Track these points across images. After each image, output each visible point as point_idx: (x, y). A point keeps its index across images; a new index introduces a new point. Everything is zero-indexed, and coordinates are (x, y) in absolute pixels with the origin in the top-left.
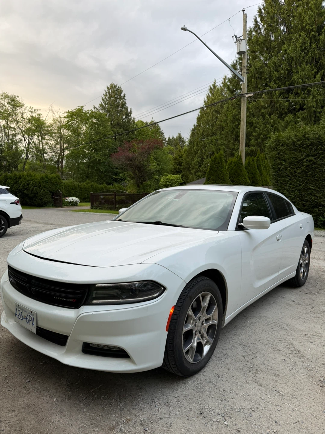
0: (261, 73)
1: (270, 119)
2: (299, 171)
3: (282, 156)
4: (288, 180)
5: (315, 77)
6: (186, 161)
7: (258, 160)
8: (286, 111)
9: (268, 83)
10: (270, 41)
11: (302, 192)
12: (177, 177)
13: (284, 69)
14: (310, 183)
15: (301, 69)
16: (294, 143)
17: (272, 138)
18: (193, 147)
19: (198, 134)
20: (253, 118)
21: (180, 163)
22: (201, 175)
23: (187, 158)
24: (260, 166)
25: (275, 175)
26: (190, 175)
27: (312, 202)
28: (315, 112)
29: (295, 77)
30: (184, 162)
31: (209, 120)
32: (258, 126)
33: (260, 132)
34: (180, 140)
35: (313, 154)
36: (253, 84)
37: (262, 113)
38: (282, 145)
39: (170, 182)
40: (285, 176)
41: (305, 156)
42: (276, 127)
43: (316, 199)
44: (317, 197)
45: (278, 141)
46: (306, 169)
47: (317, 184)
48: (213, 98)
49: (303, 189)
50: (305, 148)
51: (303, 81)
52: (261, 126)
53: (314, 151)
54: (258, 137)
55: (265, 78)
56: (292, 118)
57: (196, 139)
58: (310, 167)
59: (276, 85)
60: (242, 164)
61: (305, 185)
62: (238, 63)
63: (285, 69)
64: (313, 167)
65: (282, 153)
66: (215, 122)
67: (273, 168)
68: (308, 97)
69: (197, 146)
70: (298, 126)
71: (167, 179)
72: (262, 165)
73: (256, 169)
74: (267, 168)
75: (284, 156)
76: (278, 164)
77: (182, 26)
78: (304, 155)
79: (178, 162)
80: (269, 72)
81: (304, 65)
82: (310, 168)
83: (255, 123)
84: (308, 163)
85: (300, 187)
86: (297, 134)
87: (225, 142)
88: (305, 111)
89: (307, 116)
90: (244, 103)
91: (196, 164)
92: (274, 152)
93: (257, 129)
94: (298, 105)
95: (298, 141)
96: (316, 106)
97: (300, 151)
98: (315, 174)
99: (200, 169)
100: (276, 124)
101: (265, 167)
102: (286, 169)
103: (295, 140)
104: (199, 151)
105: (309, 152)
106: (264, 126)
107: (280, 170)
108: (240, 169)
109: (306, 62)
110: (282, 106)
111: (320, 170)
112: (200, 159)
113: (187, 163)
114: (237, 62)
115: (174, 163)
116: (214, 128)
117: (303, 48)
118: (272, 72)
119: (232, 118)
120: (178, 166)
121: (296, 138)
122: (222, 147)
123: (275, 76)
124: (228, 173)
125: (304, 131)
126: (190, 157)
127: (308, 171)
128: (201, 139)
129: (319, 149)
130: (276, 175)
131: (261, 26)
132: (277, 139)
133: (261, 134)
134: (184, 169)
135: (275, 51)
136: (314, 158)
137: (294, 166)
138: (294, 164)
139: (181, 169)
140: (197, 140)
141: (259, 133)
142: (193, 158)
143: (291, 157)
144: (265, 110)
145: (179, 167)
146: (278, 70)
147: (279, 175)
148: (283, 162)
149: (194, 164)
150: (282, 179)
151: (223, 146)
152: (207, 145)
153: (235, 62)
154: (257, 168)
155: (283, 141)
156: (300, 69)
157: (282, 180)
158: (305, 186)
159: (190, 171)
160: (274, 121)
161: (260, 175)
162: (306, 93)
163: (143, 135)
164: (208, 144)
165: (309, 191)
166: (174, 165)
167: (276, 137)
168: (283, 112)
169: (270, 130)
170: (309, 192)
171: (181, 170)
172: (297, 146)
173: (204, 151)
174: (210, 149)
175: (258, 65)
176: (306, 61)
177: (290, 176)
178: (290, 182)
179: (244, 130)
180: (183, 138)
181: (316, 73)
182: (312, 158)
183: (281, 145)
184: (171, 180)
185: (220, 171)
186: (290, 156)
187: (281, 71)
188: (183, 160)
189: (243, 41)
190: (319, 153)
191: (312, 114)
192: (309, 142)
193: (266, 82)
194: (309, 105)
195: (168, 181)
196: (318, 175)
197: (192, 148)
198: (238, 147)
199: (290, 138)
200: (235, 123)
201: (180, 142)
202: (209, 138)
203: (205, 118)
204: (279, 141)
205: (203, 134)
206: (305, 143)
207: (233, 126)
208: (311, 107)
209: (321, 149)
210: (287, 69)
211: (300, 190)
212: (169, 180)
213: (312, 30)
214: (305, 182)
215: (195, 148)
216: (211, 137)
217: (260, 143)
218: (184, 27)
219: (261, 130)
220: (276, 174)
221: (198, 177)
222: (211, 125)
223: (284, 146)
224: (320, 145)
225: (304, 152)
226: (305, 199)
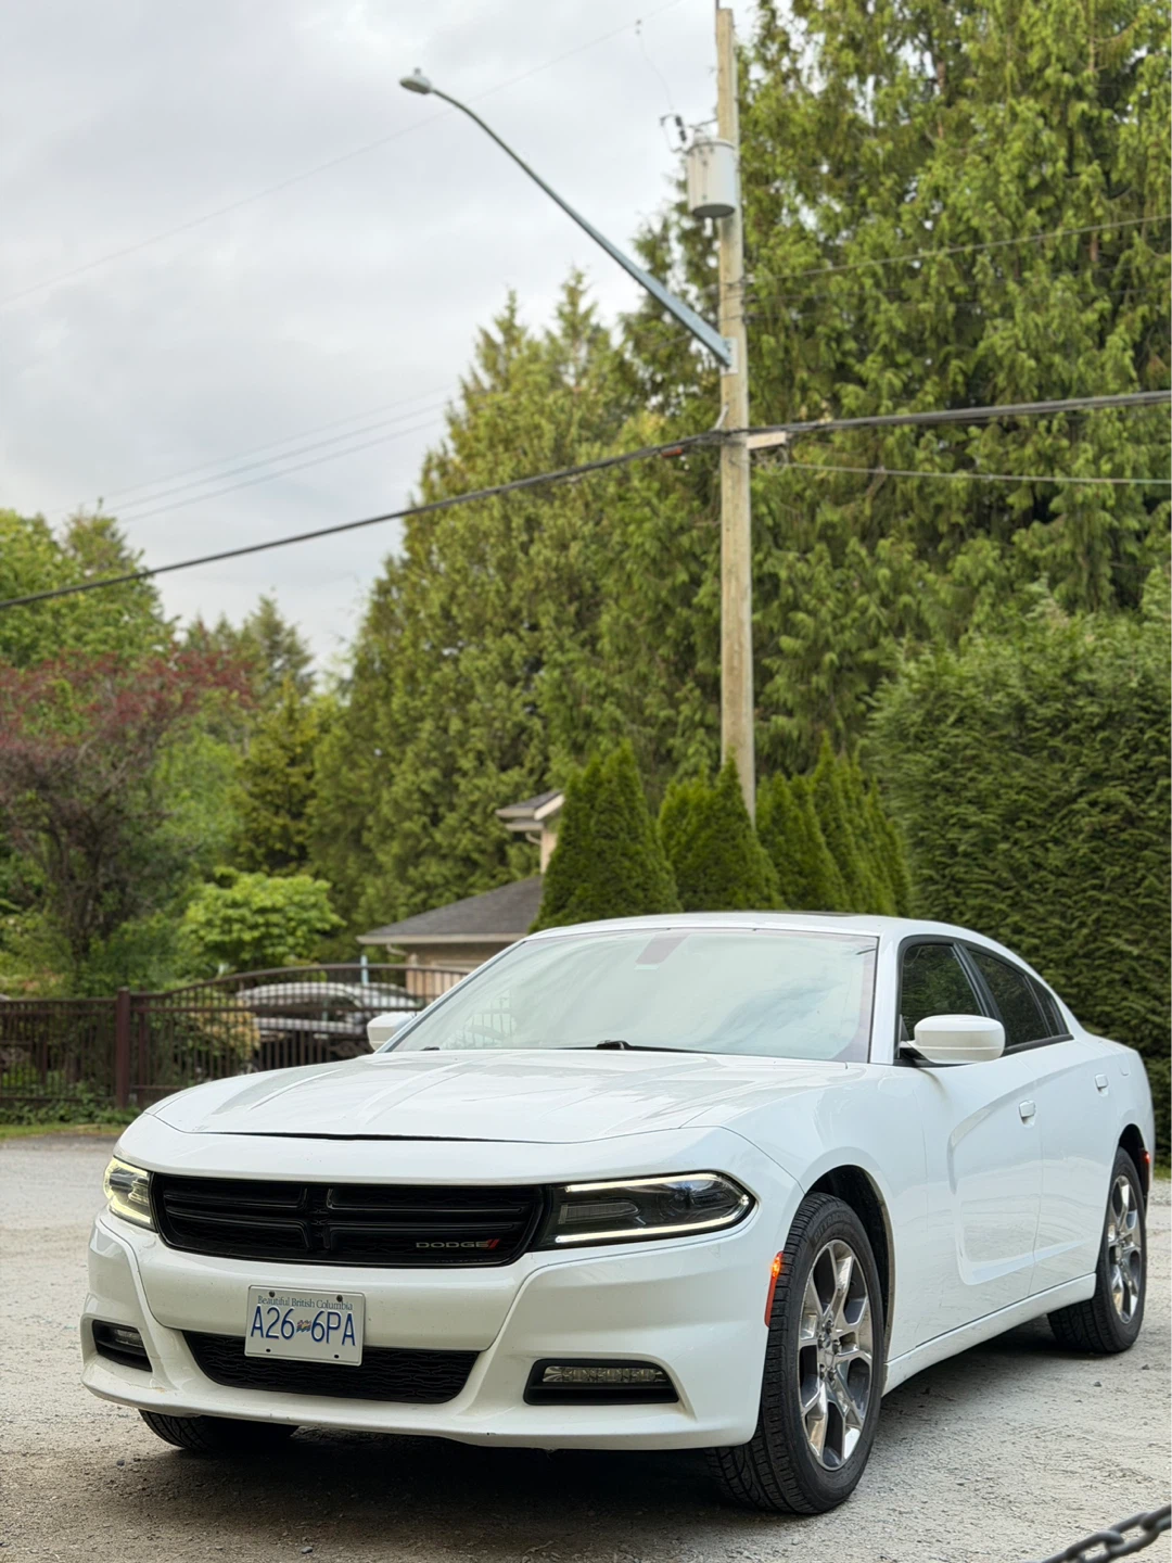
0: (809, 306)
1: (874, 565)
2: (1056, 857)
3: (962, 780)
4: (1003, 907)
5: (1101, 344)
6: (339, 785)
7: (824, 797)
8: (959, 518)
9: (851, 361)
10: (857, 129)
11: (1081, 972)
12: (297, 893)
13: (937, 290)
14: (1116, 925)
15: (1026, 299)
16: (1020, 712)
17: (904, 681)
18: (387, 698)
19: (411, 612)
20: (775, 552)
21: (290, 795)
22: (440, 880)
23: (344, 769)
24: (838, 827)
25: (930, 880)
26: (368, 879)
27: (1137, 1027)
28: (1114, 536)
29: (997, 338)
30: (324, 793)
31: (486, 535)
32: (806, 597)
33: (817, 632)
34: (274, 646)
35: (1118, 772)
36: (768, 362)
37: (830, 525)
38: (960, 721)
39: (254, 927)
40: (984, 886)
41: (1080, 783)
42: (906, 607)
43: (1154, 1012)
44: (1158, 998)
45: (935, 698)
46: (1094, 851)
47: (1150, 926)
48: (504, 398)
49: (1086, 956)
50: (1077, 740)
51: (1038, 359)
52: (822, 600)
53: (1126, 757)
54: (809, 663)
55: (834, 335)
56: (990, 564)
57: (403, 650)
58: (1109, 838)
59: (896, 375)
60: (742, 816)
61: (1093, 938)
62: (673, 233)
63: (943, 290)
64: (1125, 841)
65: (963, 761)
66: (525, 548)
67: (920, 843)
68: (1069, 448)
69: (412, 694)
70: (1033, 619)
71: (235, 905)
72: (850, 821)
73: (819, 847)
74: (878, 843)
75: (972, 780)
76: (946, 820)
77: (408, 74)
78: (1074, 778)
79: (279, 794)
80: (855, 301)
81: (1038, 277)
82: (1111, 845)
83: (790, 582)
84: (1094, 819)
85: (1071, 946)
86: (1034, 667)
87: (618, 683)
88: (1058, 525)
89: (1073, 555)
90: (737, 482)
91: (407, 805)
92: (919, 757)
93: (801, 616)
94: (1021, 491)
95: (1040, 703)
96: (1118, 500)
97: (1056, 755)
98: (1139, 875)
99: (432, 837)
100: (910, 591)
101: (864, 834)
102: (988, 846)
103: (1024, 696)
104: (428, 725)
105: (1100, 760)
106: (838, 601)
107: (956, 854)
108: (735, 847)
109: (1053, 260)
110: (932, 495)
111: (1162, 858)
112: (435, 773)
113: (343, 802)
114: (666, 227)
115: (251, 795)
116: (519, 581)
117: (1033, 181)
118: (870, 304)
119: (651, 547)
120: (280, 821)
121: (1029, 688)
122: (601, 708)
123: (891, 329)
124: (668, 864)
125: (1066, 653)
126: (363, 763)
127: (1103, 860)
128: (433, 647)
129: (1147, 745)
130: (936, 883)
131: (796, 42)
132: (932, 687)
133: (828, 646)
134: (326, 837)
135: (881, 190)
136: (1129, 793)
137: (1031, 832)
138: (1028, 822)
139: (299, 839)
140: (410, 652)
141: (812, 636)
142: (383, 768)
143: (1010, 786)
144: (840, 510)
145: (284, 828)
146: (902, 292)
147: (953, 878)
148: (972, 814)
149: (396, 804)
150: (972, 902)
151: (610, 707)
152: (479, 689)
153: (657, 228)
154: (822, 839)
155: (965, 700)
156: (1020, 299)
157: (973, 908)
158: (1095, 940)
159: (367, 850)
160: (897, 574)
161: (842, 881)
162: (1059, 430)
163: (36, 611)
164: (483, 678)
165: (1117, 966)
166: (255, 809)
167: (925, 679)
168: (943, 528)
169: (873, 624)
170: (1119, 972)
171: (302, 848)
172: (1036, 730)
173: (455, 725)
174: (494, 713)
175: (793, 261)
176: (1050, 254)
177: (1008, 889)
178: (1016, 918)
179: (741, 623)
180: (292, 633)
181: (1107, 322)
182: (1115, 792)
183: (952, 719)
184: (262, 911)
185: (623, 855)
186: (1006, 780)
187: (919, 302)
188: (319, 776)
189: (718, 149)
190: (1151, 769)
191: (1098, 546)
192: (1094, 709)
193: (838, 356)
194: (1079, 498)
195: (237, 921)
196: (1156, 882)
197: (378, 702)
198: (695, 713)
199: (996, 683)
200: (671, 573)
201: (271, 657)
202: (488, 642)
203: (460, 519)
204: (942, 695)
205: (447, 615)
206: (1074, 713)
207: (664, 594)
208: (1089, 507)
209: (1161, 749)
210: (951, 290)
211: (1068, 963)
212: (244, 912)
213: (1078, 93)
214: (1090, 921)
215: (396, 703)
216: (501, 635)
217: (821, 694)
218: (417, 79)
219: (823, 624)
220: (936, 877)
221: (423, 895)
222: (500, 567)
223: (971, 728)
224: (1152, 723)
225: (1077, 757)
226: (1099, 1008)
